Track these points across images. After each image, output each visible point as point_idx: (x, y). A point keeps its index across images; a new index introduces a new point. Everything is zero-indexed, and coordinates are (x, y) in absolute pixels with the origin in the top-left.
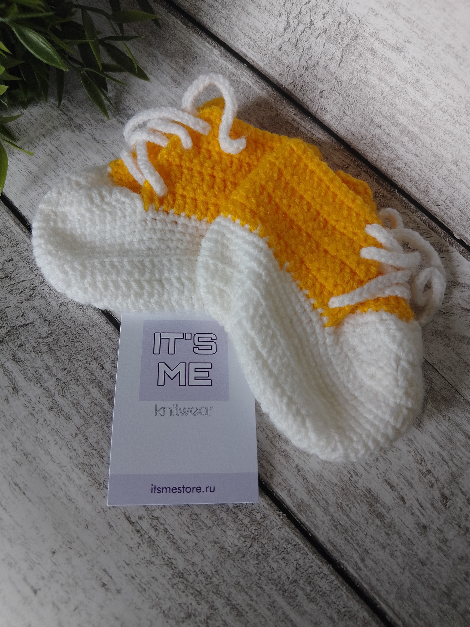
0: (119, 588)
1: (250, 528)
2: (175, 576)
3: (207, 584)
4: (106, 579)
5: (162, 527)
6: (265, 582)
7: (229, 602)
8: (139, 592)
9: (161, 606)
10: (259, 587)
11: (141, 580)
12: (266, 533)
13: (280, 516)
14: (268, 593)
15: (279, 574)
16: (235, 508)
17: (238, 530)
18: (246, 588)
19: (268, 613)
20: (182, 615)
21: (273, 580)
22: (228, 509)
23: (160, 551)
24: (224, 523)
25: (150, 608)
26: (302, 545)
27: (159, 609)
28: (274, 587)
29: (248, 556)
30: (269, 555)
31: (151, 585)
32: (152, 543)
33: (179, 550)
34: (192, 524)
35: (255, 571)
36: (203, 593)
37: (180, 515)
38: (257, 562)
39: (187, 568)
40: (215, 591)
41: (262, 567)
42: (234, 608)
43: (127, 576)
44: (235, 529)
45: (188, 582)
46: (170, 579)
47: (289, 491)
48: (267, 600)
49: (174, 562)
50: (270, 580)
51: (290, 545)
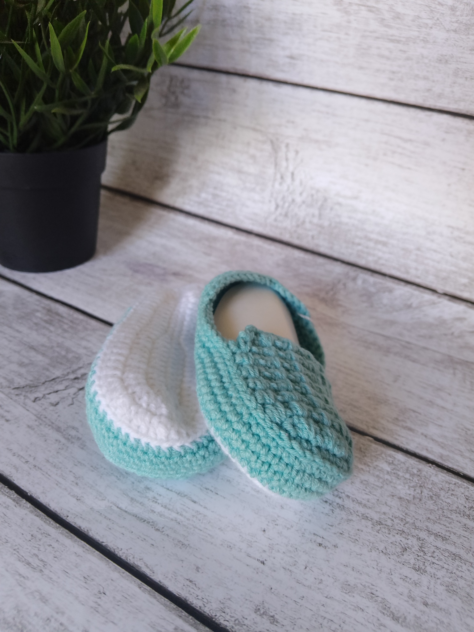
0: (334, 544)
1: (414, 481)
2: (375, 525)
3: (404, 524)
4: (319, 540)
5: (343, 495)
6: (449, 513)
7: (430, 532)
8: (353, 542)
9: (377, 548)
10: (447, 518)
11: (349, 534)
12: (427, 480)
13: (430, 467)
14: (457, 520)
15: (456, 506)
16: (393, 470)
17: (404, 483)
18: (437, 520)
19: (466, 534)
20: (399, 550)
21: (454, 510)
22: (388, 472)
23: (352, 511)
24: (391, 482)
25: (369, 551)
26: (460, 482)
27: (377, 550)
28: (459, 515)
29: (424, 499)
30: (440, 495)
31: (360, 536)
32: (342, 507)
33: (366, 507)
34: (366, 488)
35: (437, 508)
36: (405, 531)
37: (353, 484)
38: (434, 501)
39: (381, 517)
40: (414, 527)
41: (440, 504)
42: (437, 535)
43: (335, 534)
44: (402, 483)
45: (389, 526)
46: (372, 527)
47: (427, 450)
48: (459, 524)
49: (368, 516)
50: (452, 511)
51: (451, 485)
